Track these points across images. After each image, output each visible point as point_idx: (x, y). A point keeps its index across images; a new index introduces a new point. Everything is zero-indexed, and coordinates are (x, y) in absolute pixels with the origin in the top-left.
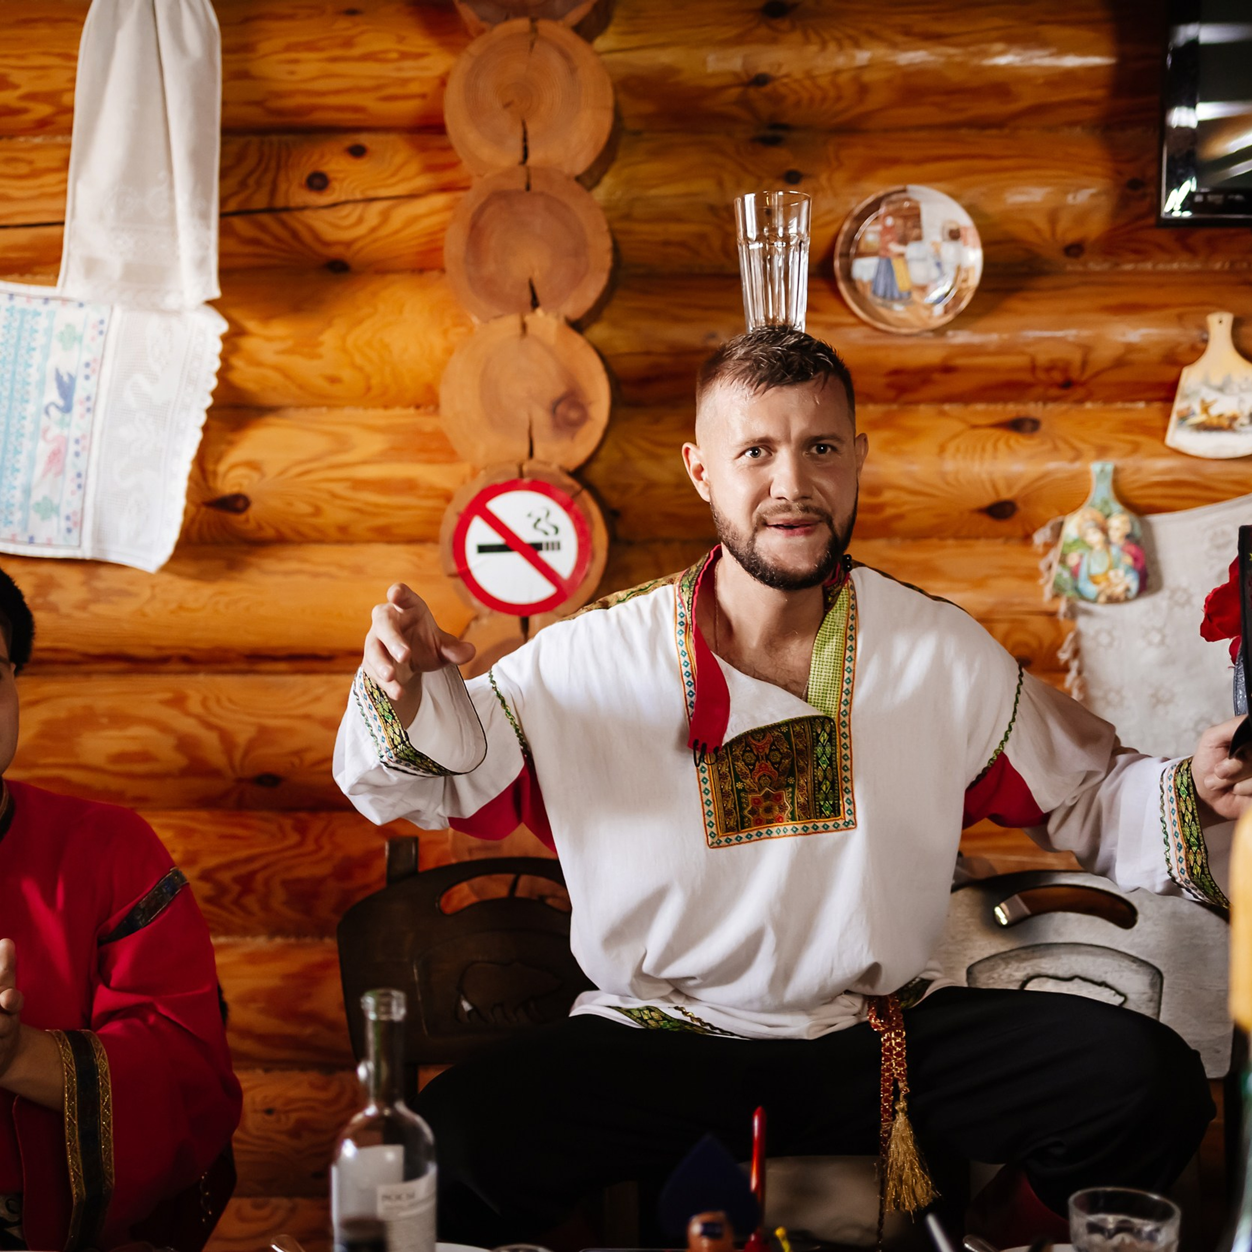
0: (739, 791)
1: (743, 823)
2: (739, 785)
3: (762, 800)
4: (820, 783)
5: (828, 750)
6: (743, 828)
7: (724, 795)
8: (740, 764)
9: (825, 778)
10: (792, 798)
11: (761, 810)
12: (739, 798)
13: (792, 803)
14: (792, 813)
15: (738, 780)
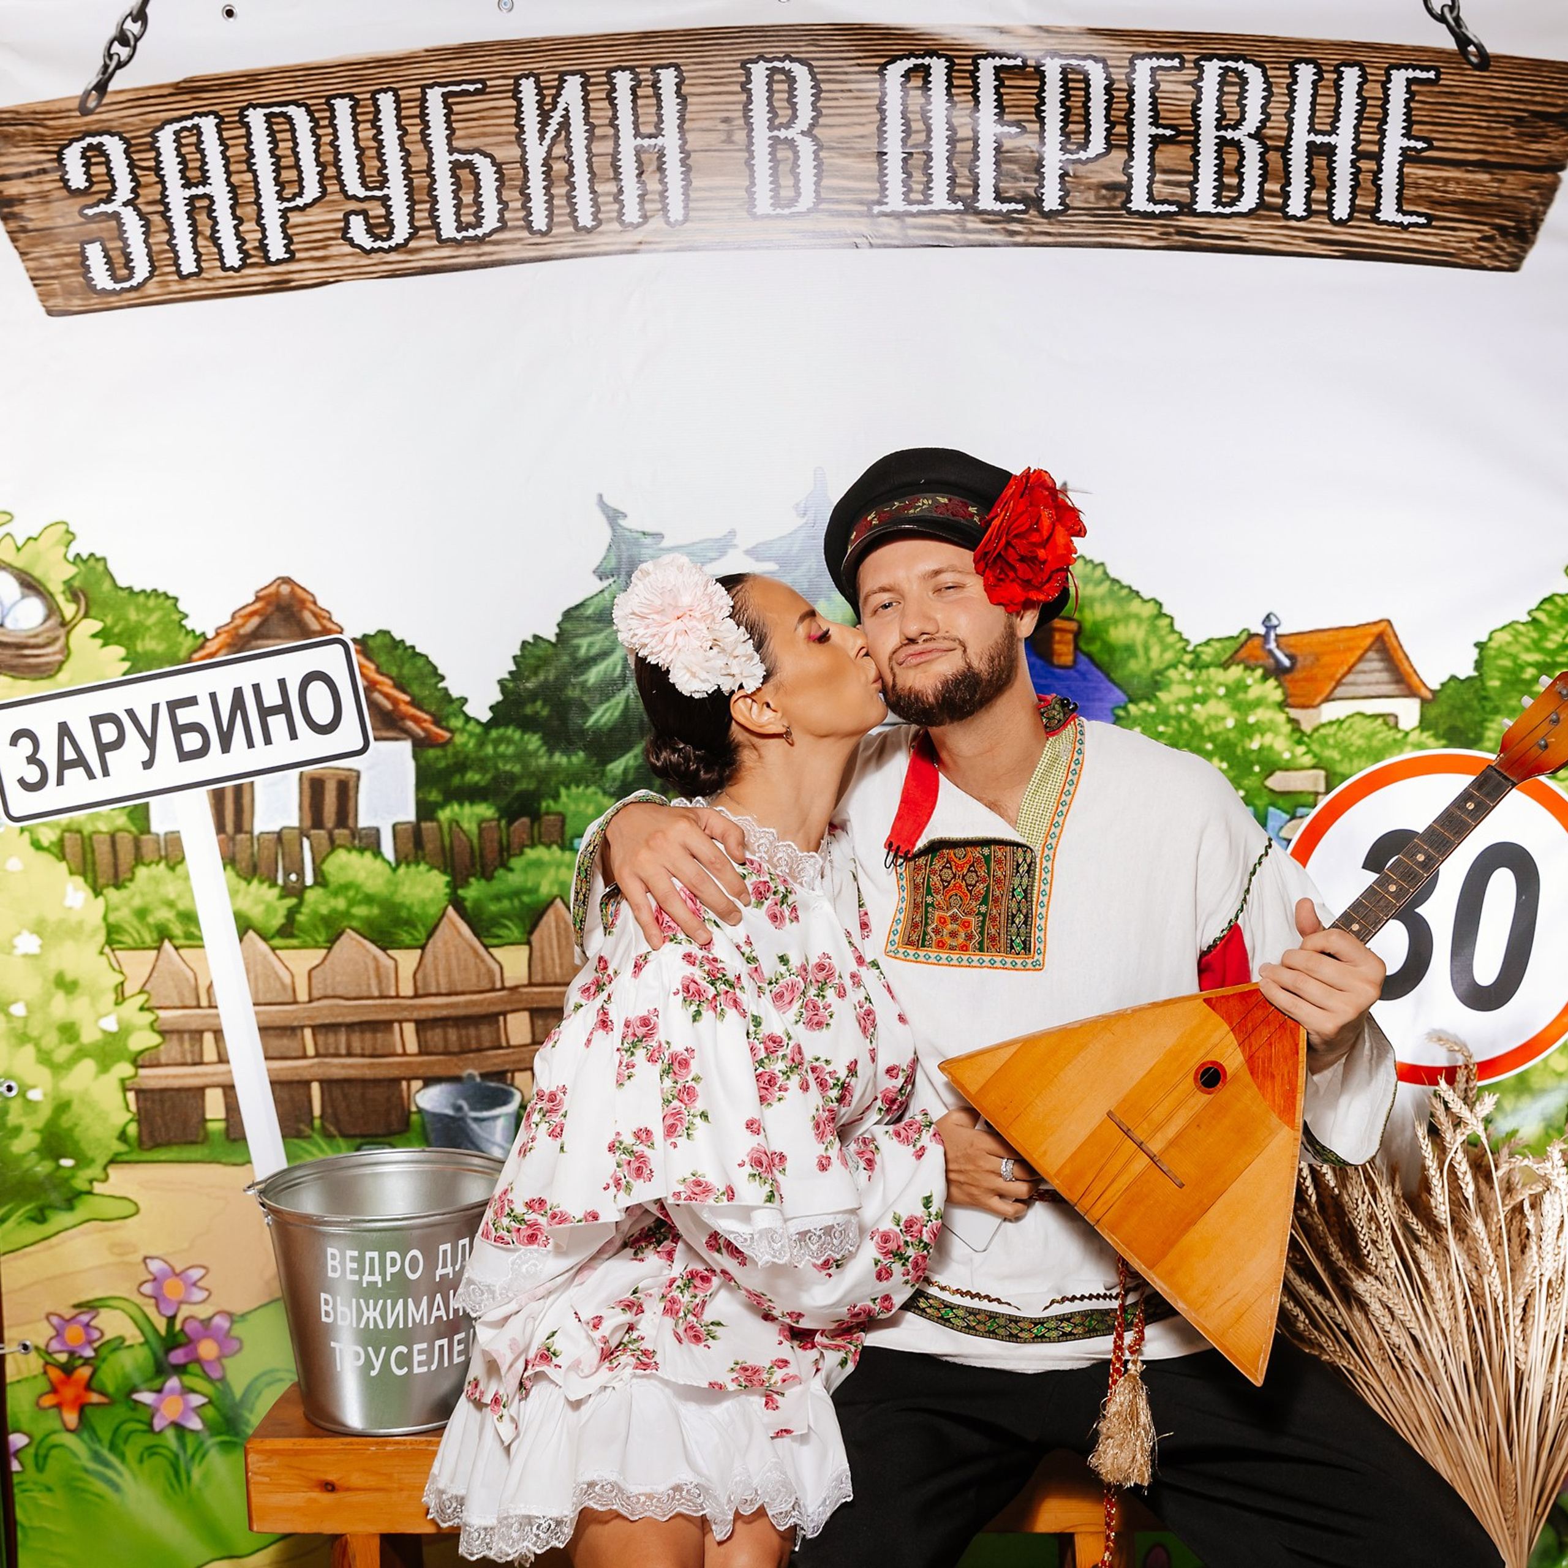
0: (927, 905)
1: (924, 940)
2: (929, 899)
3: (949, 921)
4: (1014, 916)
5: (1025, 881)
6: (923, 946)
7: (916, 906)
8: (935, 879)
9: (1019, 910)
10: (982, 927)
11: (945, 932)
12: (927, 912)
13: (981, 933)
14: (981, 943)
15: (929, 893)
